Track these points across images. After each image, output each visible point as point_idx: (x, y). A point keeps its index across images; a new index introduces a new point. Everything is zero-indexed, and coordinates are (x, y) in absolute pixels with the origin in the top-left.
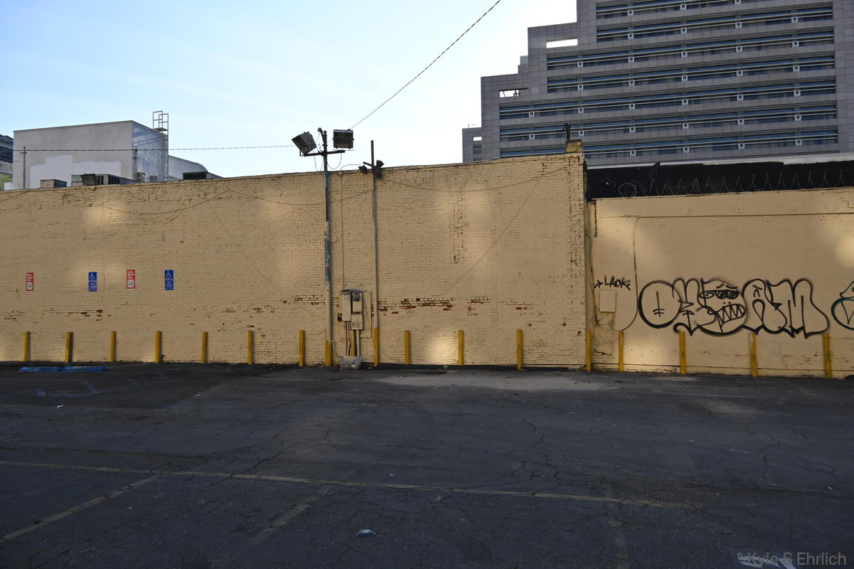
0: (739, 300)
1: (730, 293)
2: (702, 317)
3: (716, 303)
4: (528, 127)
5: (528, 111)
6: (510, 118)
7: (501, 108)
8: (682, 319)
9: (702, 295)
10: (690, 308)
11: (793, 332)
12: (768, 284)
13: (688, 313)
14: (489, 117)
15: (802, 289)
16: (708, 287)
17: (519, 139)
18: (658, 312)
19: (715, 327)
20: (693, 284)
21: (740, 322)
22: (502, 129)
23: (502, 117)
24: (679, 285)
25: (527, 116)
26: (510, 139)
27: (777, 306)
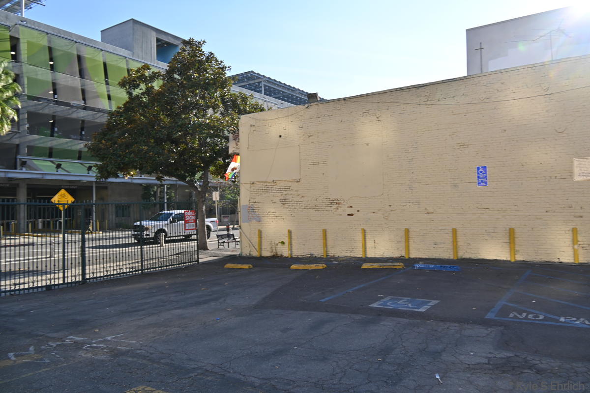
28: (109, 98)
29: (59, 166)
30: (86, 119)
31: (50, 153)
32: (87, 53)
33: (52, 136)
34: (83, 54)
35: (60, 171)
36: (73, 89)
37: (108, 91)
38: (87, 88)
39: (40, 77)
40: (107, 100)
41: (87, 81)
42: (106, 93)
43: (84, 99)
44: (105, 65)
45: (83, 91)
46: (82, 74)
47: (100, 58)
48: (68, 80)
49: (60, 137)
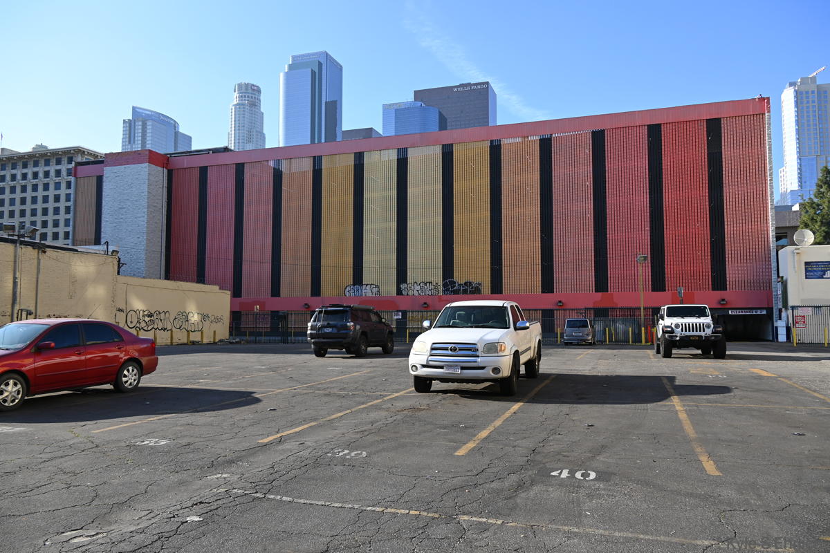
0: (152, 318)
1: (150, 316)
2: (143, 324)
3: (147, 319)
8: (138, 325)
9: (144, 316)
10: (141, 321)
11: (164, 330)
12: (160, 313)
13: (140, 323)
15: (167, 314)
16: (146, 313)
18: (131, 322)
19: (146, 328)
20: (141, 312)
21: (152, 326)
24: (138, 312)
27: (161, 320)
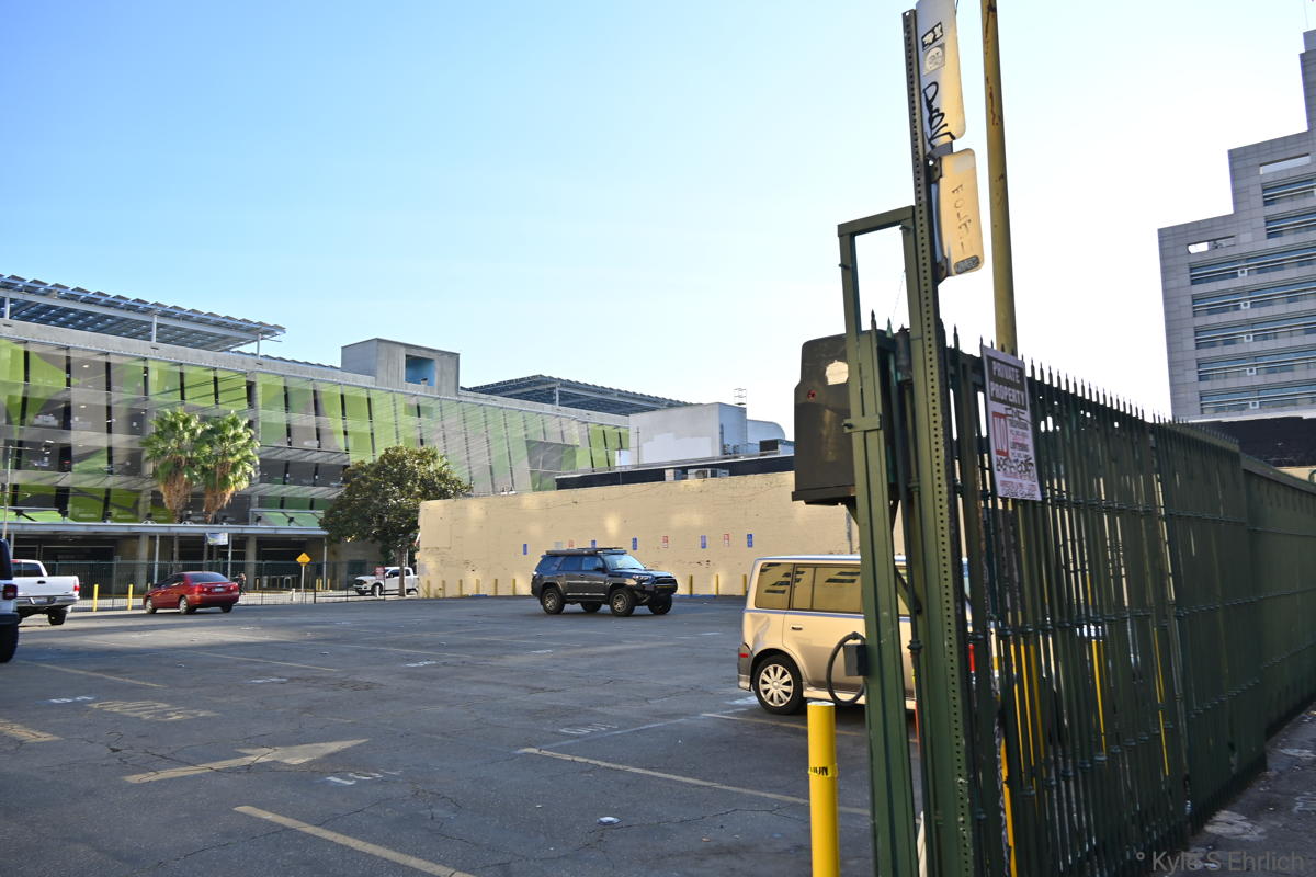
4: (1237, 292)
5: (1237, 268)
6: (1207, 282)
7: (1192, 270)
14: (1173, 284)
17: (1225, 310)
22: (1195, 299)
23: (1194, 282)
25: (1235, 275)
26: (1211, 312)
28: (346, 433)
29: (291, 520)
30: (320, 461)
31: (282, 503)
32: (324, 388)
33: (285, 483)
34: (317, 389)
35: (293, 525)
36: (307, 429)
37: (345, 427)
38: (322, 427)
39: (274, 421)
40: (343, 436)
41: (321, 418)
42: (342, 430)
43: (318, 438)
44: (342, 396)
45: (318, 429)
46: (317, 414)
47: (338, 391)
48: (303, 420)
49: (291, 483)
